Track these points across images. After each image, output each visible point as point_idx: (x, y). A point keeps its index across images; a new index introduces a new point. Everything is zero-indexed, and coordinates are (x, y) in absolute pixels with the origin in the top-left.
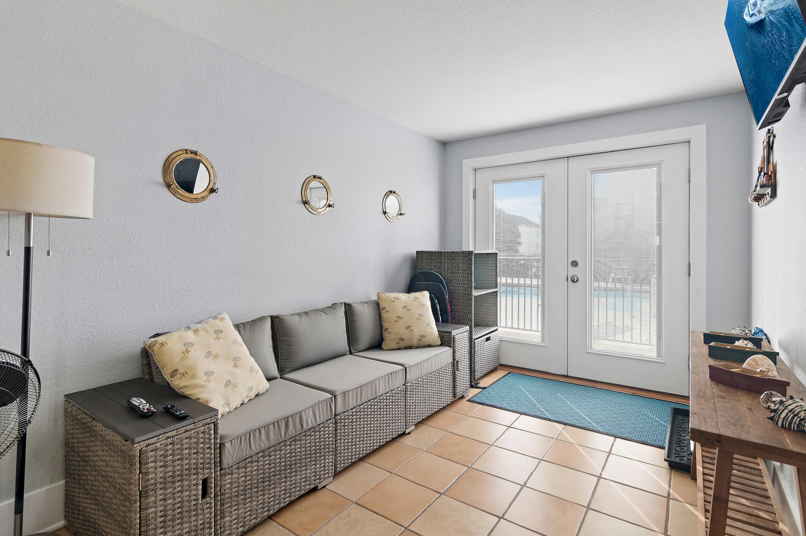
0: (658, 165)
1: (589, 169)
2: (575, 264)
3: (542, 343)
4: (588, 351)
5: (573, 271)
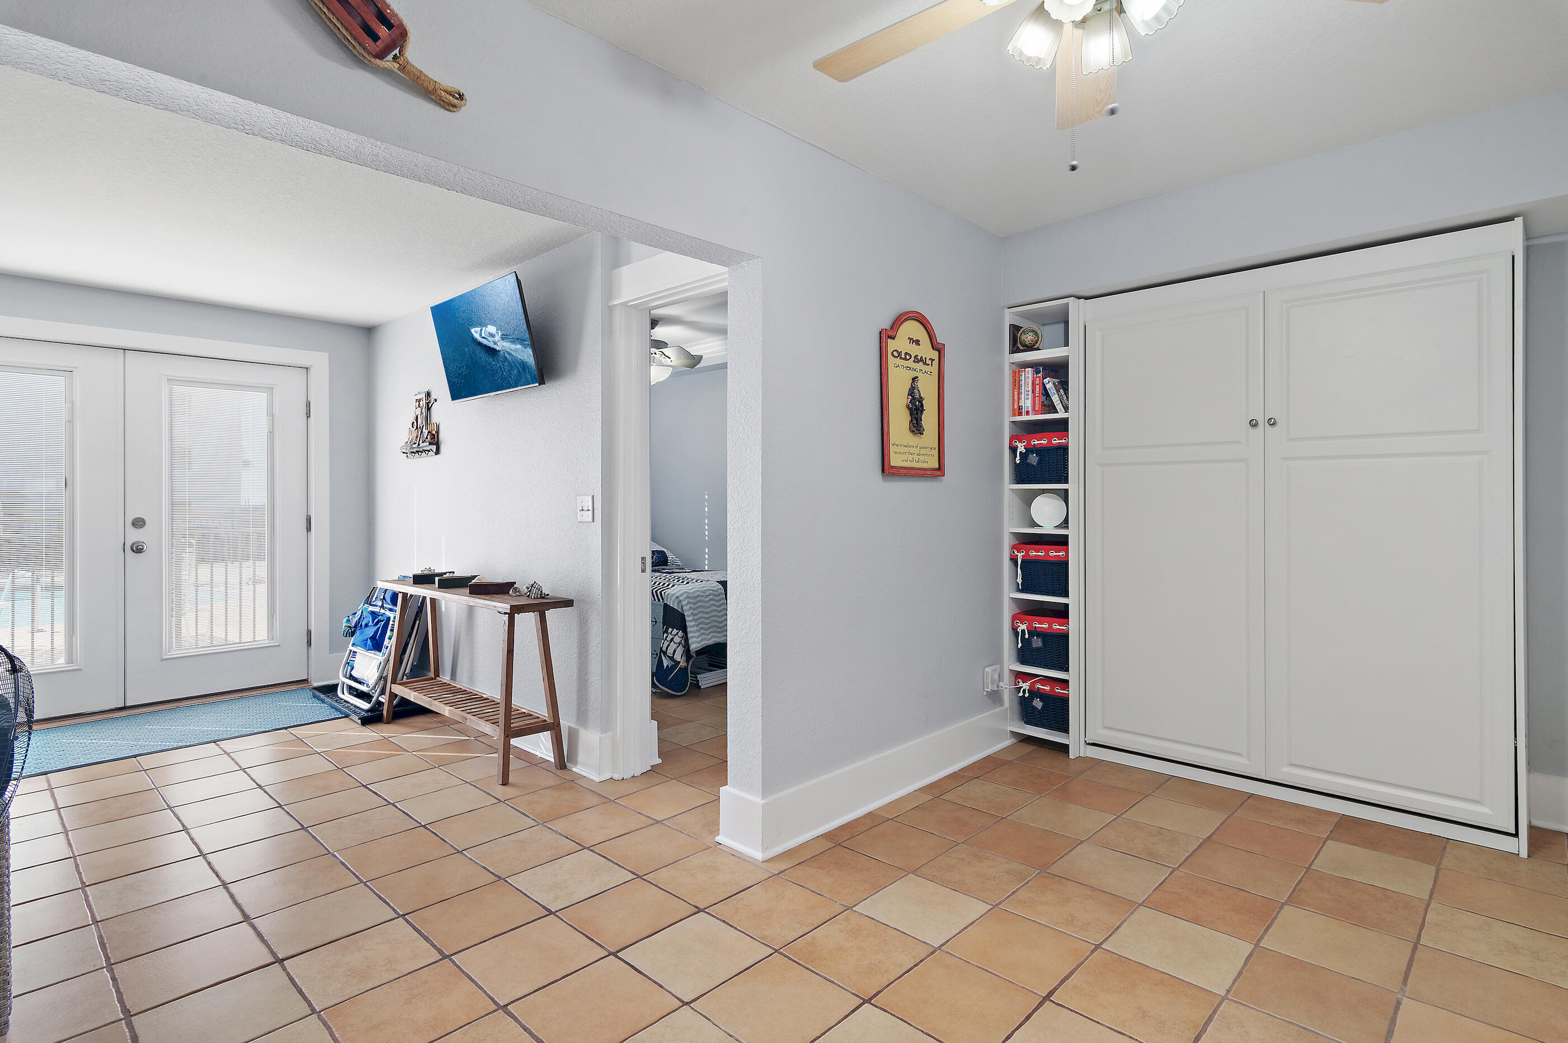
0: (270, 390)
1: (165, 375)
2: (139, 523)
3: (68, 665)
4: (164, 657)
5: (135, 536)
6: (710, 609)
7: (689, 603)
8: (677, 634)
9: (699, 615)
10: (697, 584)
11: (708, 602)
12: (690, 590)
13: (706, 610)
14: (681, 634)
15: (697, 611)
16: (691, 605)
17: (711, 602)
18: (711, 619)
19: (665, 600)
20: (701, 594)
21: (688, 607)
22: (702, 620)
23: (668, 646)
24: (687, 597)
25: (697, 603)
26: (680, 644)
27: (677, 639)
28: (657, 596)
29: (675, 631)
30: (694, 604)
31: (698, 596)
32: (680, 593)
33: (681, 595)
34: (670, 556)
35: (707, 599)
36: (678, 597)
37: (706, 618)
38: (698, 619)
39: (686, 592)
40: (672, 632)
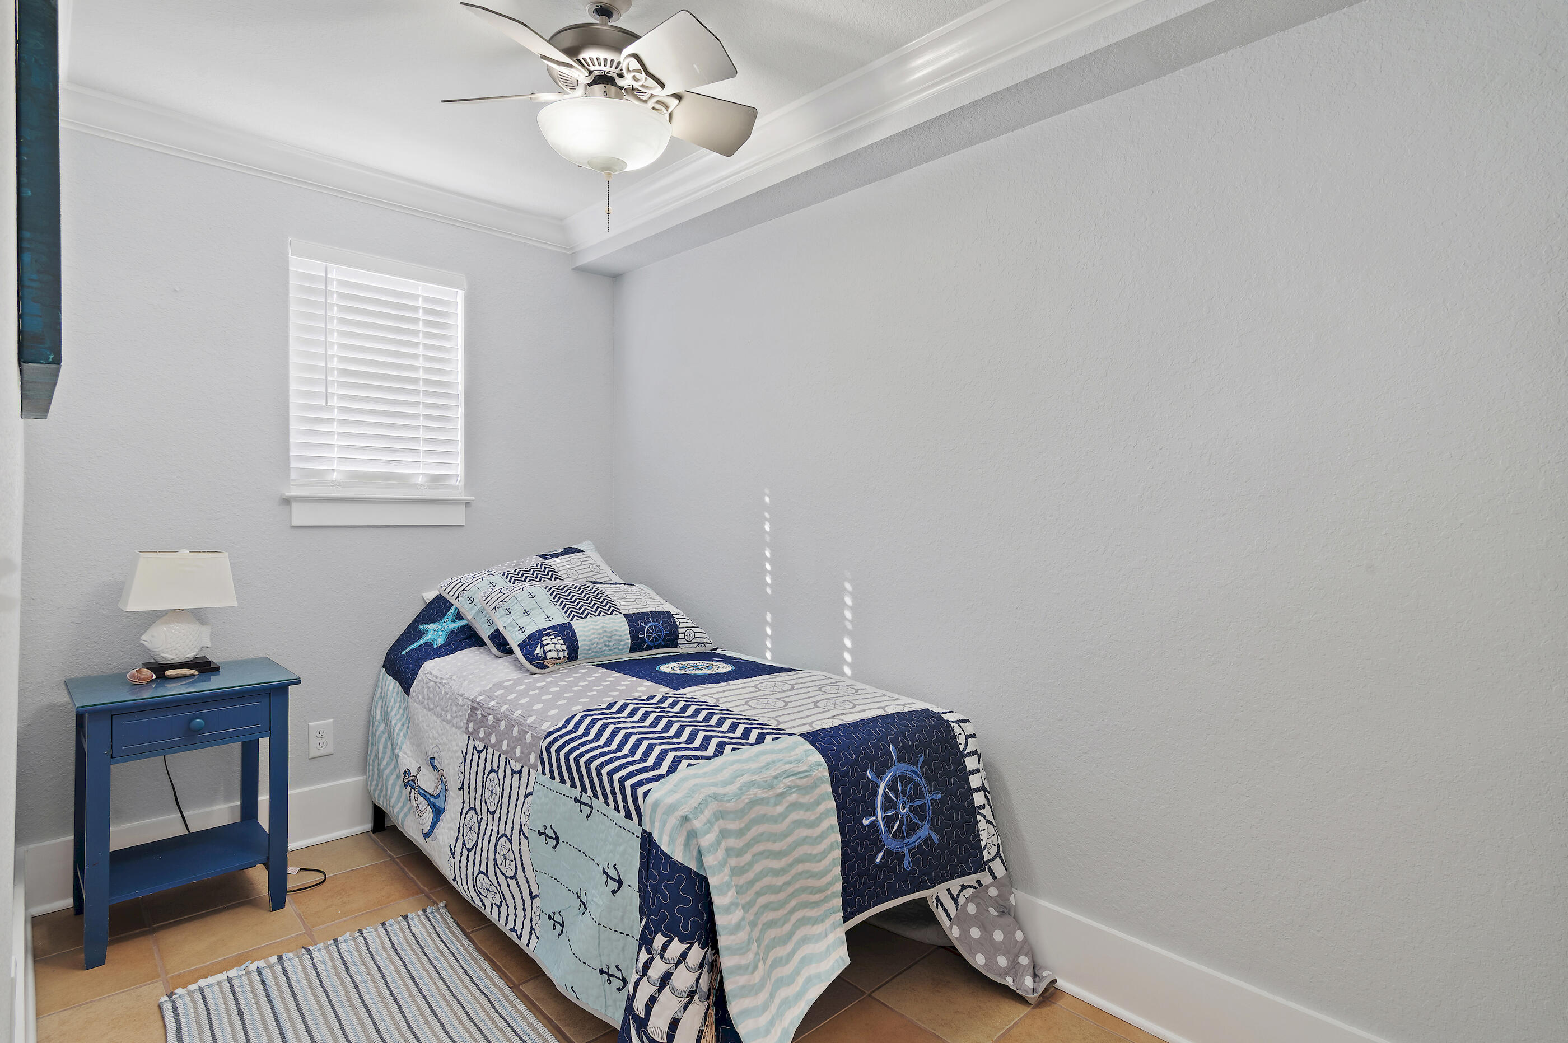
6: (790, 840)
7: (724, 834)
8: (684, 955)
9: (758, 868)
10: (747, 752)
11: (784, 816)
12: (725, 784)
13: (777, 846)
14: (696, 954)
15: (747, 857)
16: (732, 842)
17: (794, 816)
18: (793, 872)
19: (646, 819)
20: (761, 794)
21: (720, 854)
22: (767, 881)
23: (652, 1000)
24: (720, 815)
25: (748, 828)
26: (691, 994)
27: (683, 979)
28: (625, 799)
29: (676, 947)
30: (740, 833)
31: (753, 803)
32: (693, 802)
33: (698, 809)
34: (683, 620)
35: (780, 809)
36: (686, 819)
37: (777, 873)
38: (751, 883)
39: (715, 797)
40: (664, 948)
